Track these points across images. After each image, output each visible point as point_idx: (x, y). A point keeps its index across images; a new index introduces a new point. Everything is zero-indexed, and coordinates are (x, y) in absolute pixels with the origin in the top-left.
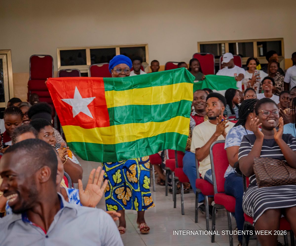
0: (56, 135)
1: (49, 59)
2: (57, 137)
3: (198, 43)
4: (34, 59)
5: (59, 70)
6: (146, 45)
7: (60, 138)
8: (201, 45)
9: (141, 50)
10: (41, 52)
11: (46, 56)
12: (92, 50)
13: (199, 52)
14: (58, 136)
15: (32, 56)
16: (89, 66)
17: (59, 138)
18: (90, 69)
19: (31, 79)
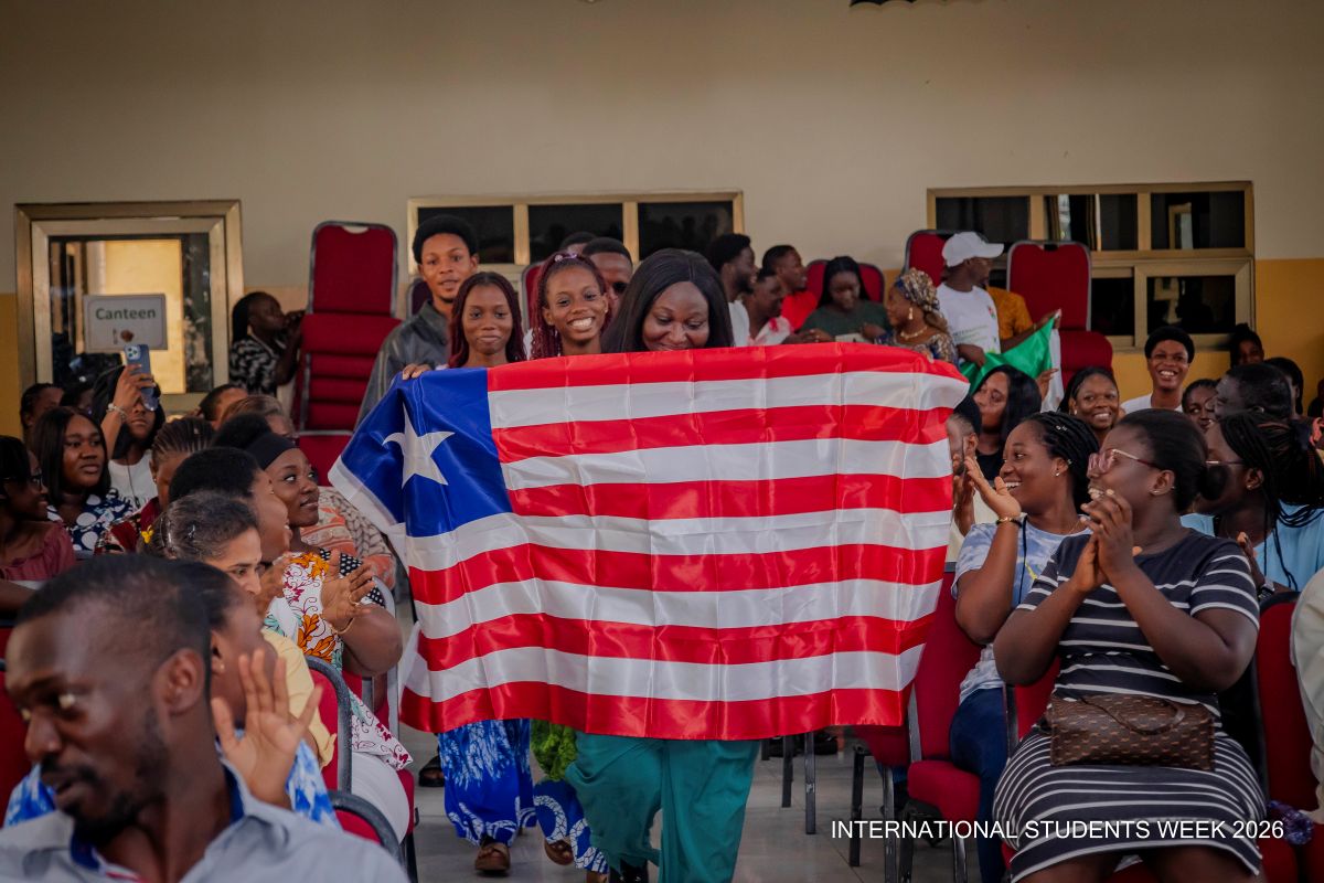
0: (361, 526)
1: (381, 240)
2: (363, 533)
3: (930, 192)
4: (329, 239)
5: (412, 280)
6: (735, 195)
7: (373, 538)
8: (939, 201)
9: (721, 214)
10: (355, 214)
11: (373, 228)
12: (535, 212)
13: (934, 227)
14: (365, 530)
15: (319, 226)
16: (522, 269)
17: (370, 537)
18: (525, 279)
19: (315, 310)
